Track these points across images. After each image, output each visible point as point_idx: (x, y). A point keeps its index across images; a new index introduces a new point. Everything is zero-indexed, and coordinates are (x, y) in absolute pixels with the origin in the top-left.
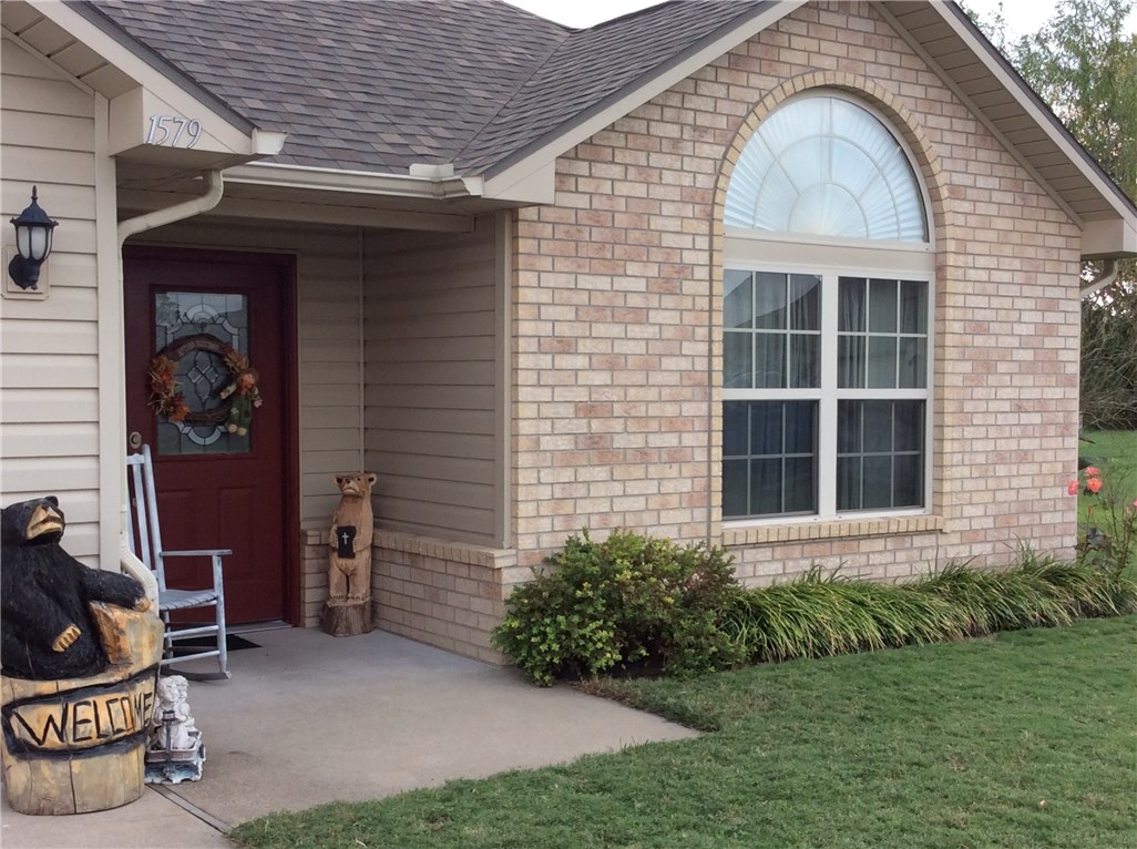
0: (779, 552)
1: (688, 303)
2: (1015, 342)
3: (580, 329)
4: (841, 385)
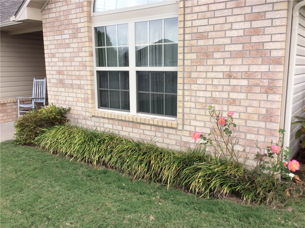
0: (111, 121)
1: (79, 40)
2: (228, 41)
3: (55, 51)
4: (137, 65)
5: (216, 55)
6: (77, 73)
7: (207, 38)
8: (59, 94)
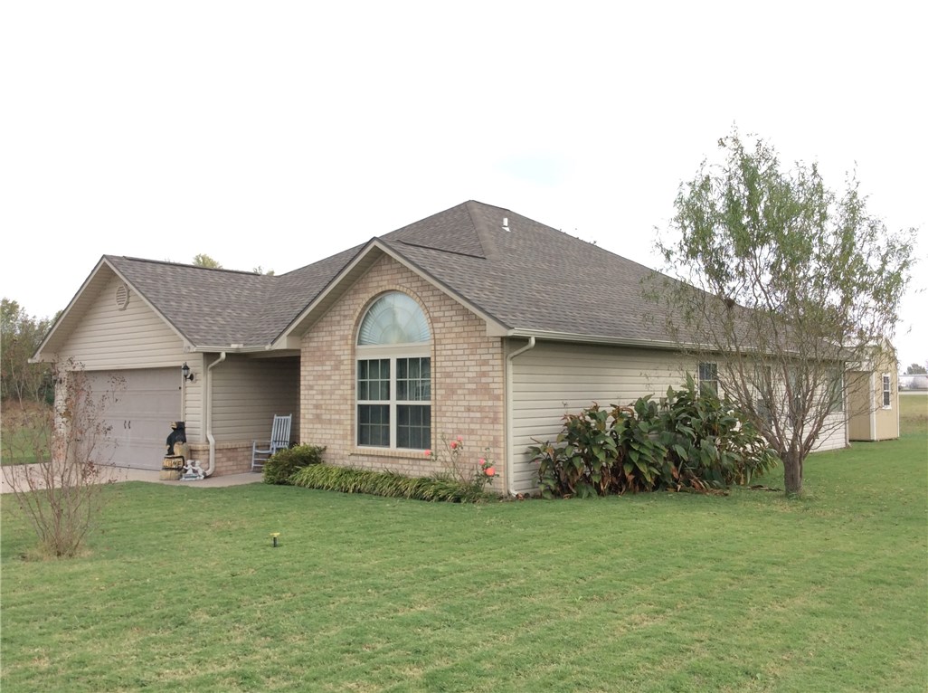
0: (370, 458)
1: (342, 372)
2: (466, 380)
3: (314, 383)
4: (398, 399)
5: (459, 392)
6: (337, 407)
7: (451, 377)
8: (314, 431)
